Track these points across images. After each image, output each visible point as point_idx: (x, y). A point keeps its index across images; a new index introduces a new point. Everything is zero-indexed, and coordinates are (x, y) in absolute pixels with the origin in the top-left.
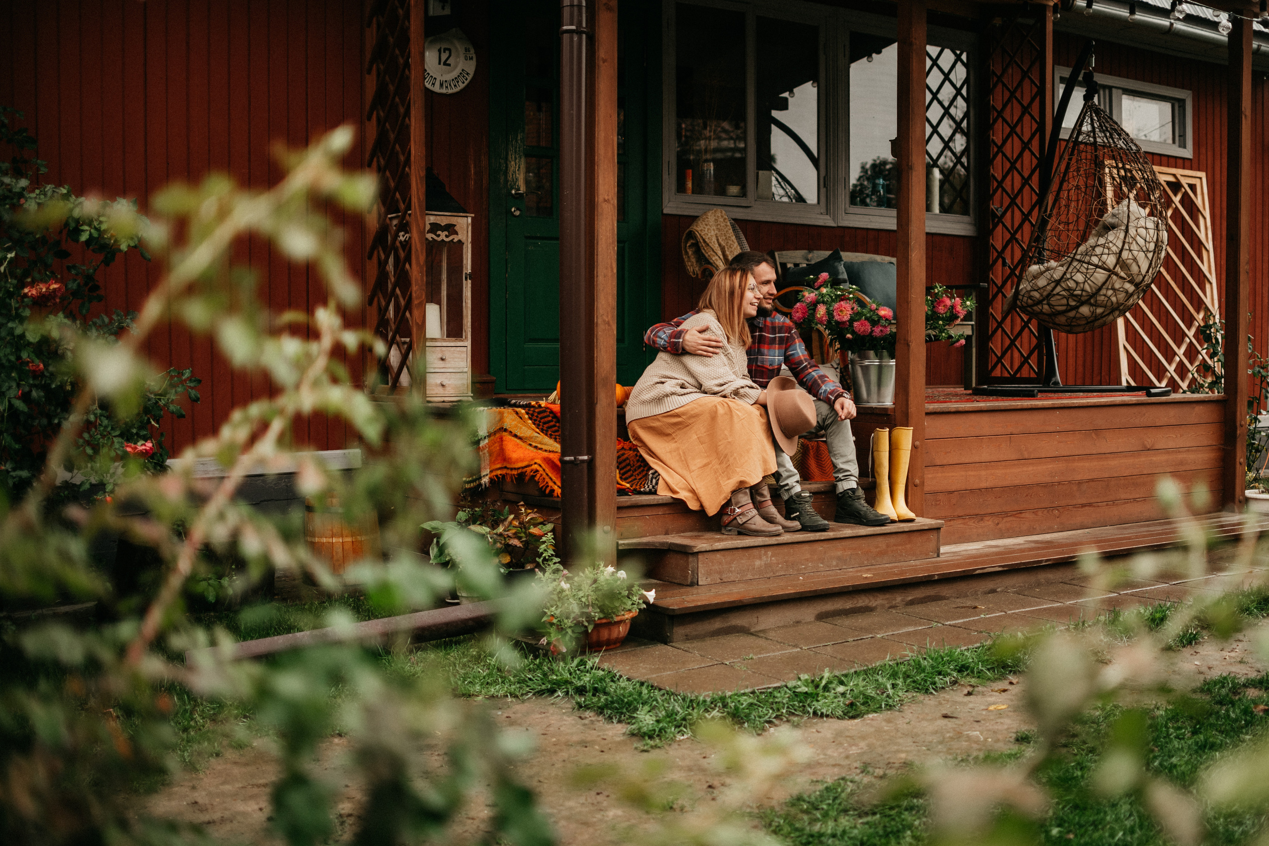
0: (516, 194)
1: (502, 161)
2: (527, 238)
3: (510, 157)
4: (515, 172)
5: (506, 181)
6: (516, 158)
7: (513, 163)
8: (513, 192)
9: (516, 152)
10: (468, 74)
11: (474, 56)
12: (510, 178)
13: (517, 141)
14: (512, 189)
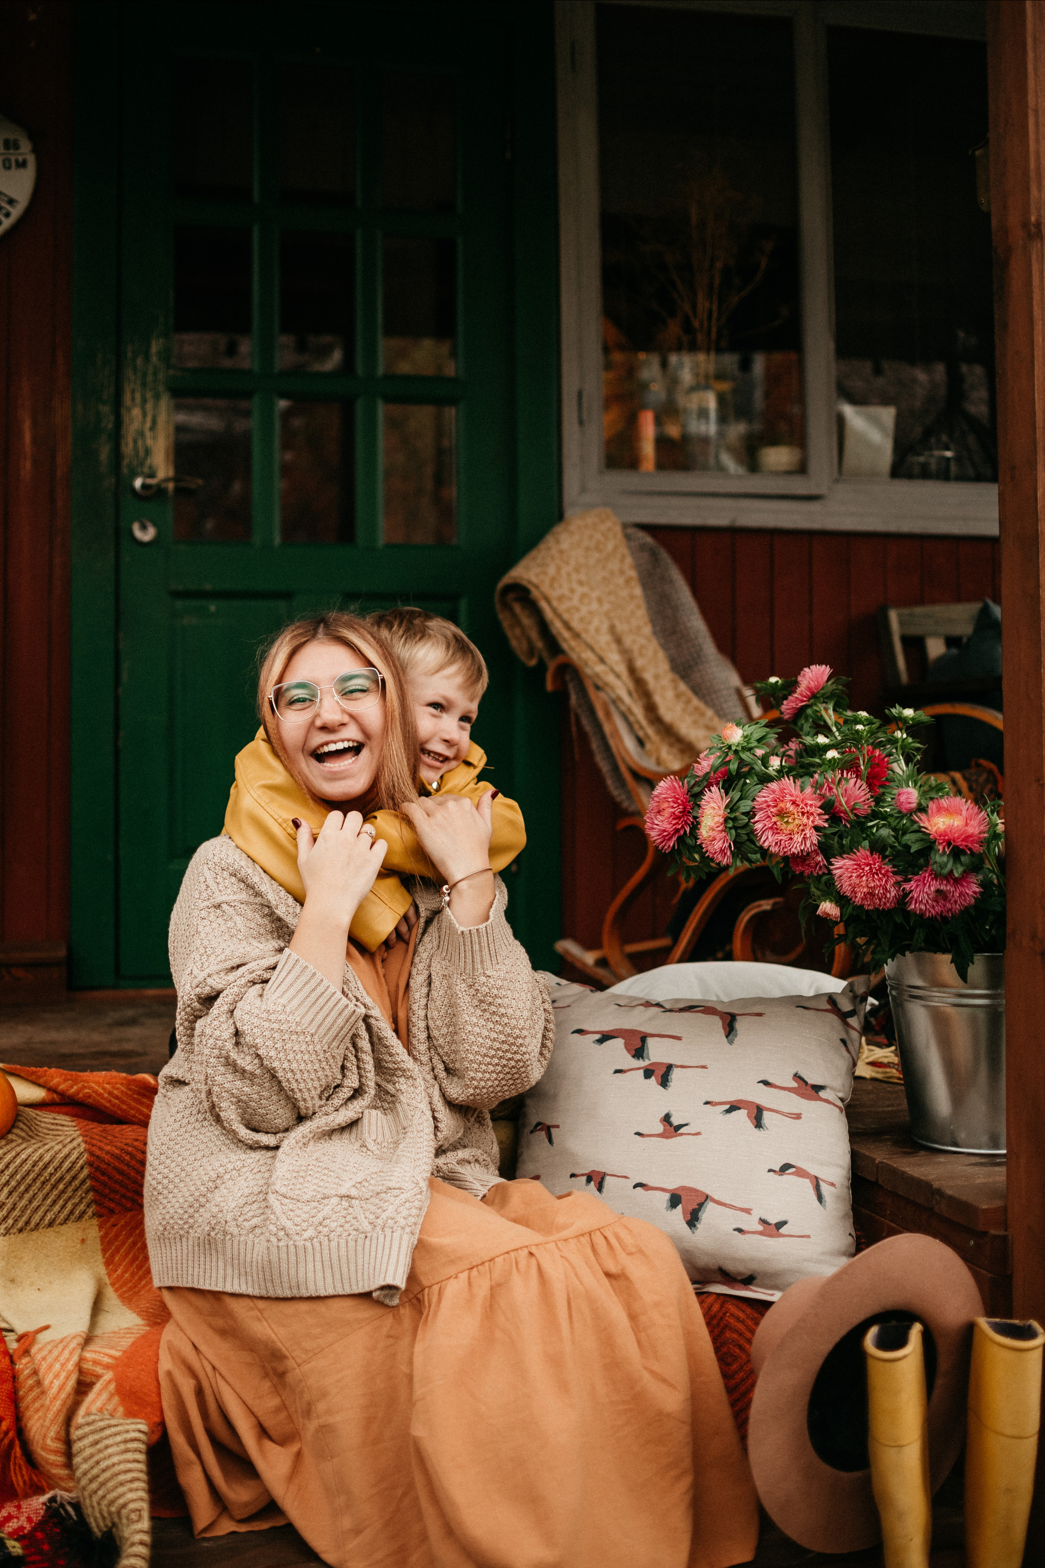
0: (144, 486)
1: (105, 409)
2: (177, 595)
3: (127, 398)
4: (141, 434)
5: (117, 455)
6: (144, 401)
7: (136, 412)
8: (138, 483)
9: (144, 385)
10: (11, 202)
11: (31, 160)
12: (128, 448)
13: (147, 359)
14: (134, 475)
